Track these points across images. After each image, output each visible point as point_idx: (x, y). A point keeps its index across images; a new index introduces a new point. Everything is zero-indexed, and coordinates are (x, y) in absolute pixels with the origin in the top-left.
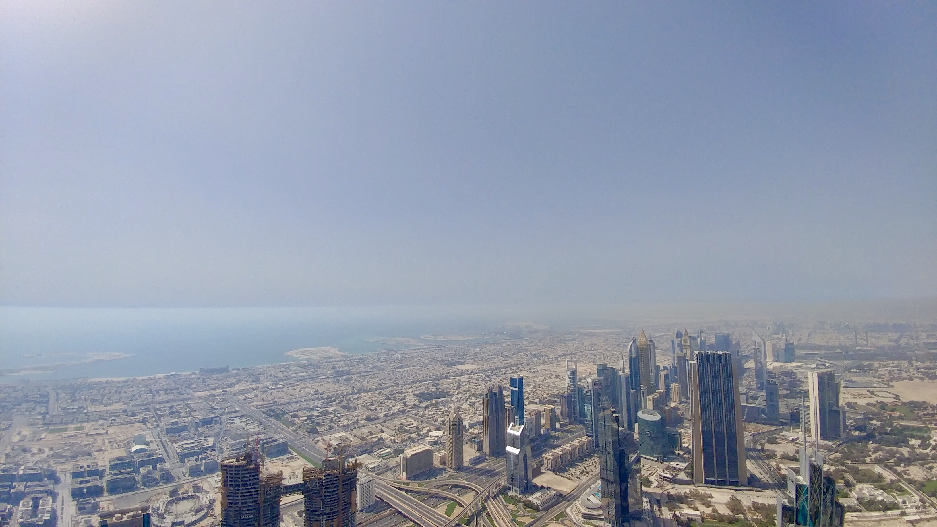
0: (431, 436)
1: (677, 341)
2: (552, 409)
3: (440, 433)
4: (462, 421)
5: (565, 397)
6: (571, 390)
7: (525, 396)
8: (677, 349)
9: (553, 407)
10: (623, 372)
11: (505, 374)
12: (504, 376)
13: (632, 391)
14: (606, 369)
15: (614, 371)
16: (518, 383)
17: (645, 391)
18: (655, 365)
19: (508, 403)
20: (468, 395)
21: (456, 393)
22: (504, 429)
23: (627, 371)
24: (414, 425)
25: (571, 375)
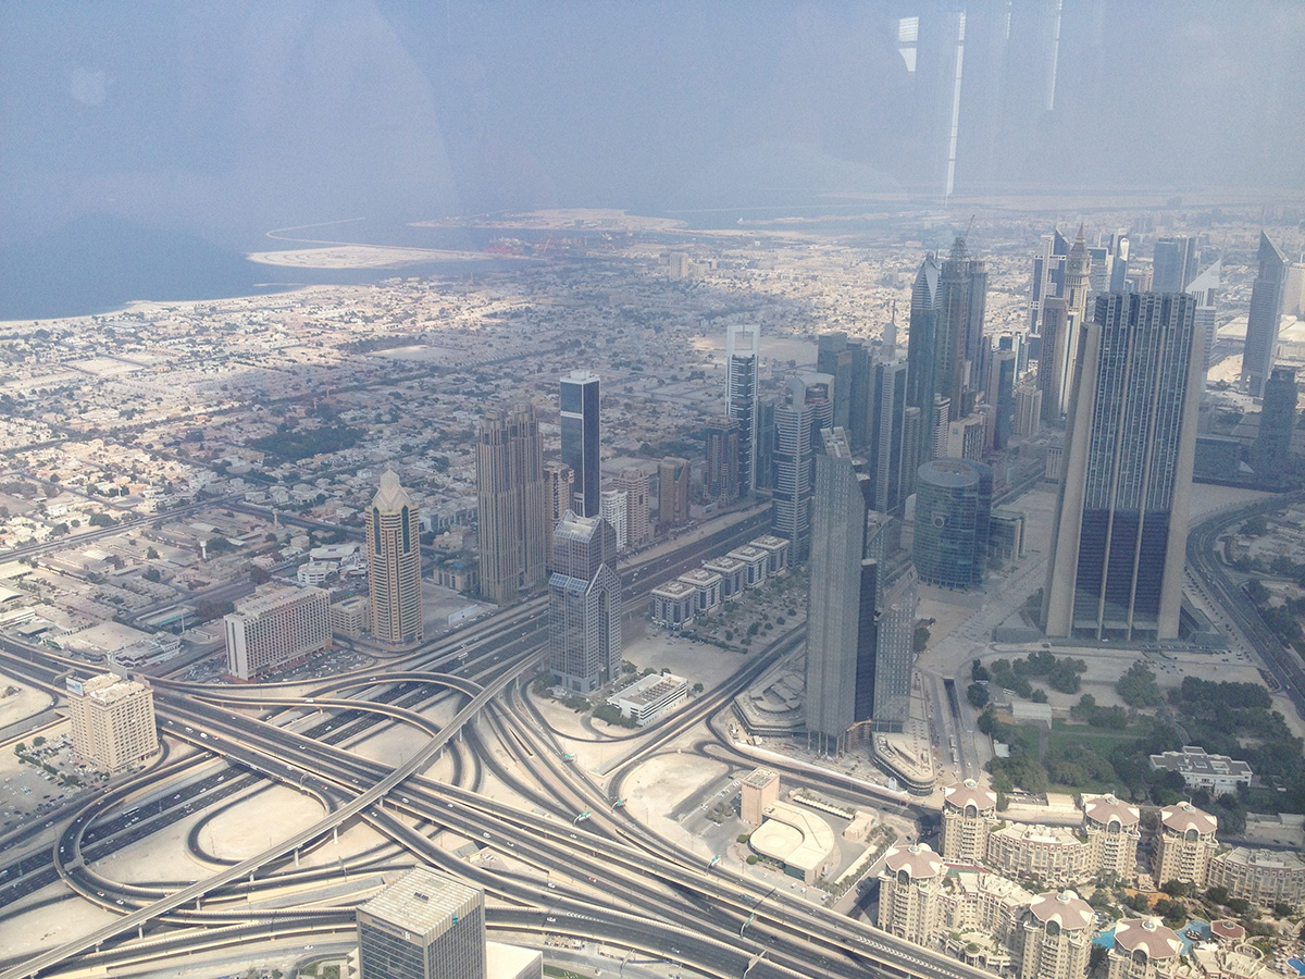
0: (315, 559)
1: (1049, 264)
2: (681, 467)
3: (345, 550)
6: (737, 414)
7: (603, 434)
8: (1048, 287)
9: (683, 461)
13: (912, 409)
16: (585, 398)
17: (945, 411)
19: (550, 454)
20: (428, 434)
24: (258, 531)
25: (741, 370)
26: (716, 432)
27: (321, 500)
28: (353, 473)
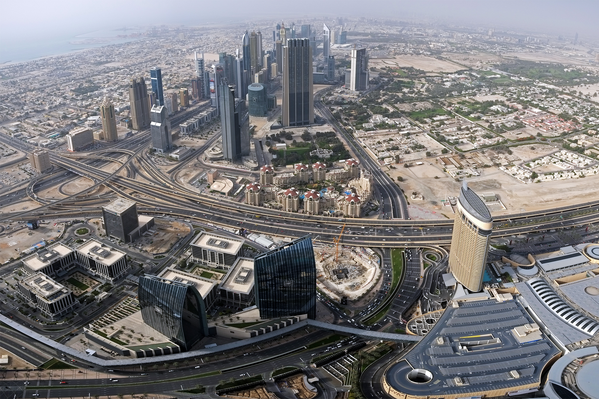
0: (89, 120)
1: (276, 32)
2: (186, 91)
3: (96, 118)
4: (113, 107)
5: (195, 81)
6: (200, 75)
7: (164, 83)
8: (277, 38)
9: (186, 89)
10: (239, 57)
11: (146, 67)
12: (145, 69)
13: (245, 71)
14: (225, 57)
15: (232, 58)
16: (158, 73)
17: (254, 71)
18: (261, 50)
19: (150, 90)
20: (117, 86)
21: (106, 86)
22: (149, 110)
23: (242, 57)
24: (74, 113)
25: (199, 63)
26: (194, 81)
27: (90, 105)
28: (98, 98)
